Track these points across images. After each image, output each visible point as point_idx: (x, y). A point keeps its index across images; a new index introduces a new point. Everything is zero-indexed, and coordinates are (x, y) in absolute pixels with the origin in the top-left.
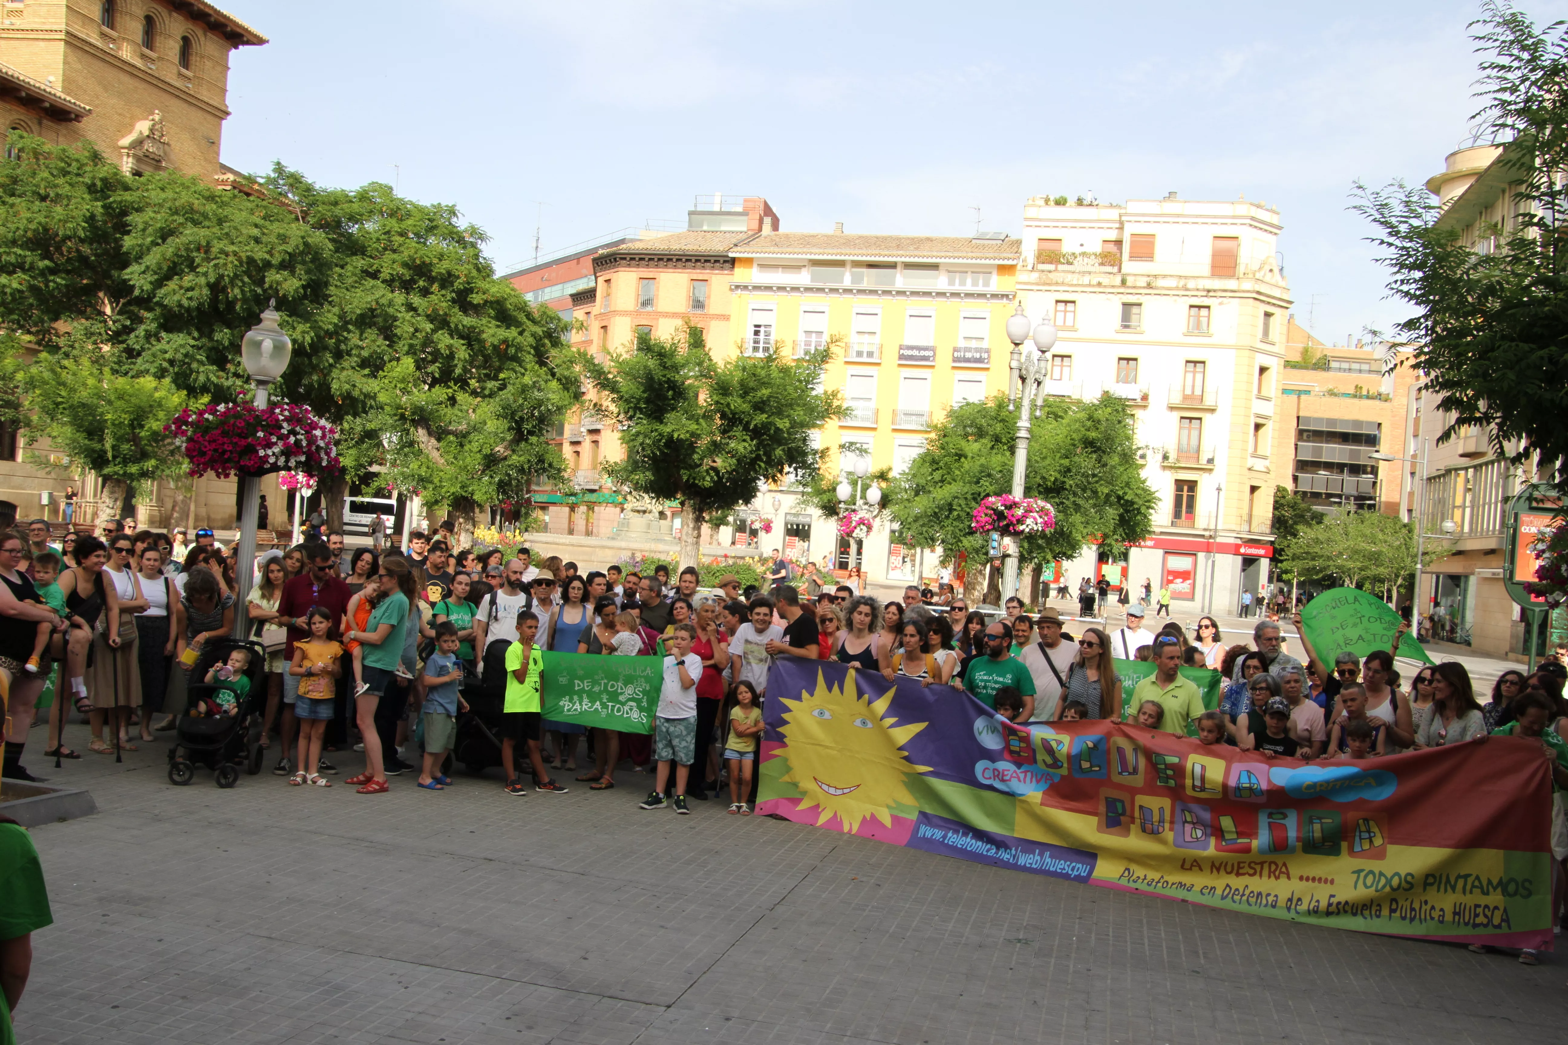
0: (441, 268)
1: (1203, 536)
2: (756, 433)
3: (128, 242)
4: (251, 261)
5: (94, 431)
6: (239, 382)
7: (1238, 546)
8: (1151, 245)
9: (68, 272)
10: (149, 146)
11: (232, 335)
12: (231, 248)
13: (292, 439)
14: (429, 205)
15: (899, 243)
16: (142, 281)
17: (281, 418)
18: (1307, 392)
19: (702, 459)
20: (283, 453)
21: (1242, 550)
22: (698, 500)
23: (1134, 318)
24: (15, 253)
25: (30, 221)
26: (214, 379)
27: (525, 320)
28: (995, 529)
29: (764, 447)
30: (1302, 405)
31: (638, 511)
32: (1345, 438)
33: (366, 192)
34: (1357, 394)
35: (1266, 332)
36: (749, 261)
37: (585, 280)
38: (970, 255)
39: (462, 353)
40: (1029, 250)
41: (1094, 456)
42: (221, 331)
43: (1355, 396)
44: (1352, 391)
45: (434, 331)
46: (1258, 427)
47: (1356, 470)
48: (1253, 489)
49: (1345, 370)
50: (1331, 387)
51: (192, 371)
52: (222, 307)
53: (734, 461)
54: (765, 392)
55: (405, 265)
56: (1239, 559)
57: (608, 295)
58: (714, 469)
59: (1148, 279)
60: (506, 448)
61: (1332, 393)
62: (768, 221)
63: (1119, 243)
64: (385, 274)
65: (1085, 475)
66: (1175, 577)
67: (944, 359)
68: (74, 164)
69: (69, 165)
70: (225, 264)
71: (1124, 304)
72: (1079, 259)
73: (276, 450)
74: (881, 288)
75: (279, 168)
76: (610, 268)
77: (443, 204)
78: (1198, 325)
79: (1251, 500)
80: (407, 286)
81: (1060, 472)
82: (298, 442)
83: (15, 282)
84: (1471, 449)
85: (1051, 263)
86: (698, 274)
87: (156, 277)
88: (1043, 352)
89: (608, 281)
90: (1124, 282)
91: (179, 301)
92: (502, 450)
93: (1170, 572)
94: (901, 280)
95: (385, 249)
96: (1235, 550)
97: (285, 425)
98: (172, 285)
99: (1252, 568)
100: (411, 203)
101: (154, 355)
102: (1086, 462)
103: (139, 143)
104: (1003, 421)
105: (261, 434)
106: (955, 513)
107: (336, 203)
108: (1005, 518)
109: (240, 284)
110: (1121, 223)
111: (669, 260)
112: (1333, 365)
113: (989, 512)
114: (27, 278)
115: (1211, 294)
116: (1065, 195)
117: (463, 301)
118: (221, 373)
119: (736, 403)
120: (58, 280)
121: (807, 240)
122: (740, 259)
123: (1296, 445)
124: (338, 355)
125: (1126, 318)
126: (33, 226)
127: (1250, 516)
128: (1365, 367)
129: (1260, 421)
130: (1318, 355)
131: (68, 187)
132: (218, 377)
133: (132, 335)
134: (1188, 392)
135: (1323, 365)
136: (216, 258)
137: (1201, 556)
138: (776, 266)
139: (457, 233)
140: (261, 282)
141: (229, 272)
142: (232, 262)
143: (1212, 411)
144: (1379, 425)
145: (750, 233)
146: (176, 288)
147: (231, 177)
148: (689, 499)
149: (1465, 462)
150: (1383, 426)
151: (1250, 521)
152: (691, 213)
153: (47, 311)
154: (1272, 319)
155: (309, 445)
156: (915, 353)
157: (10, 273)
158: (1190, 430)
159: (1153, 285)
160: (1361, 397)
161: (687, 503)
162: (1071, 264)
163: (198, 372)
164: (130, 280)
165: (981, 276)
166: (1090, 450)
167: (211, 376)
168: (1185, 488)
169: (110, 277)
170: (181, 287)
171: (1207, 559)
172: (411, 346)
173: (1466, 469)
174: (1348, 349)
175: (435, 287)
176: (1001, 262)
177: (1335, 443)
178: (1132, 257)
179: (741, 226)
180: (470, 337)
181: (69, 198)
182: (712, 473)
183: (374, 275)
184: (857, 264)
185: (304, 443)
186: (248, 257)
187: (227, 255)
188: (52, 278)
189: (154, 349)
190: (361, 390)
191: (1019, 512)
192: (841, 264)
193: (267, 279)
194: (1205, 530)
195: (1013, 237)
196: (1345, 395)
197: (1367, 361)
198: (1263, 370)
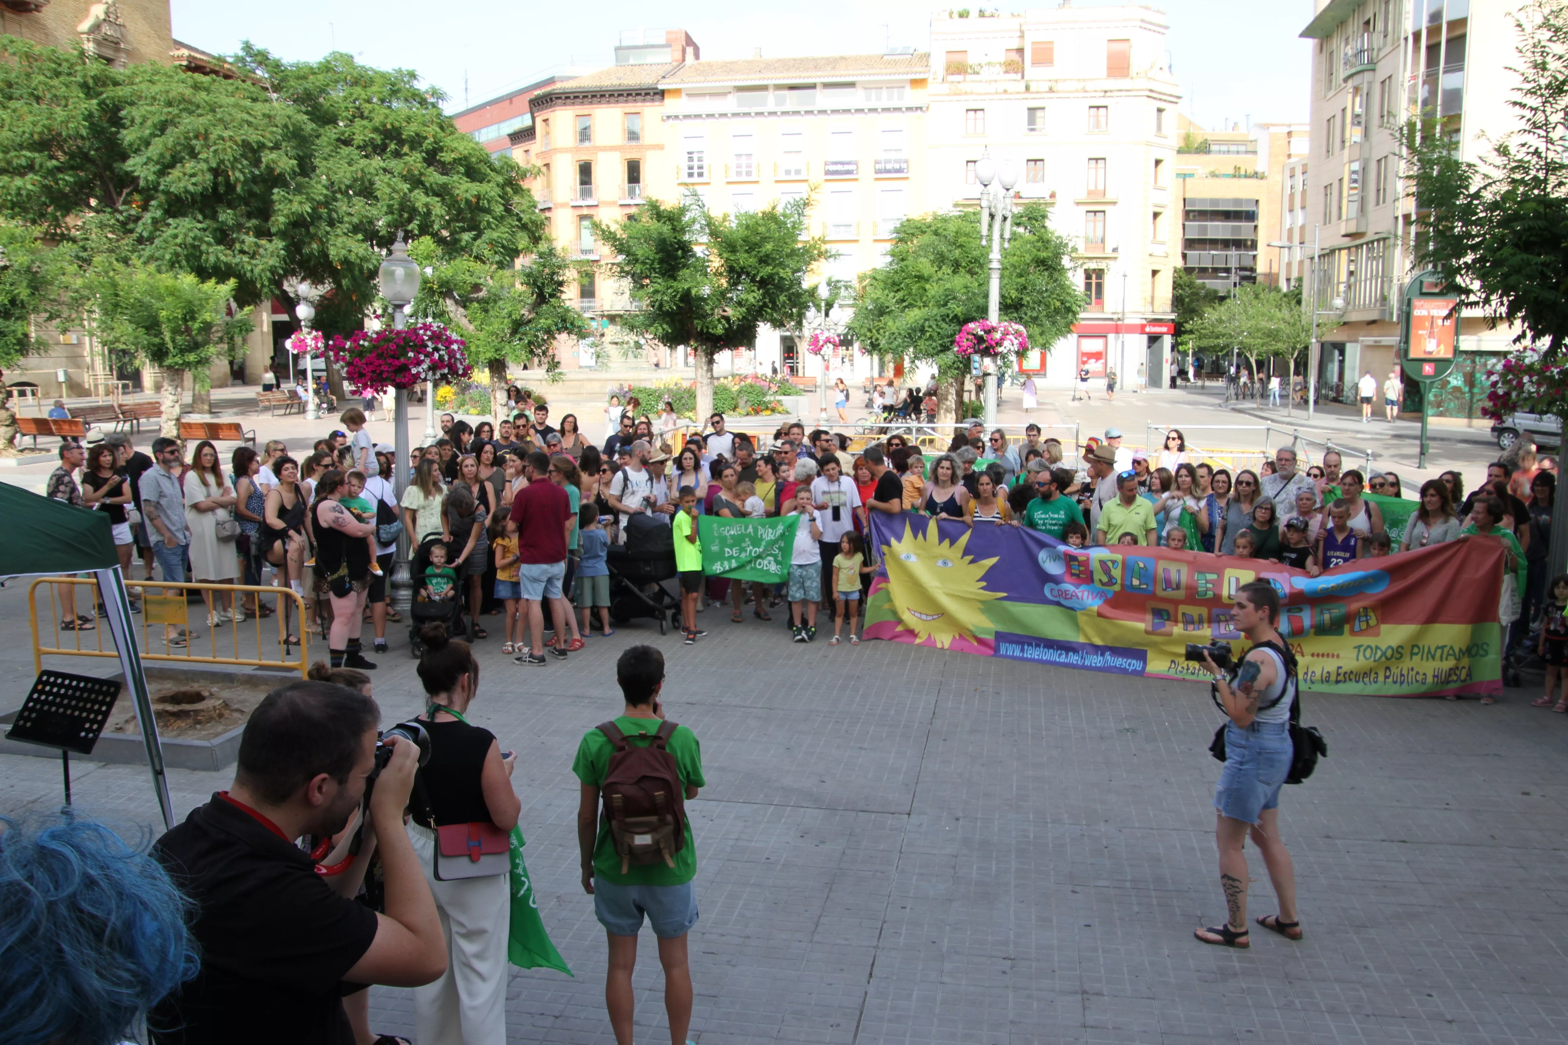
0: (409, 130)
1: (1112, 319)
2: (763, 283)
3: (128, 136)
4: (246, 144)
5: (152, 325)
6: (246, 259)
7: (1143, 327)
8: (1051, 50)
9: (72, 168)
10: (106, 30)
11: (235, 215)
12: (226, 134)
13: (436, 356)
14: (390, 71)
15: (816, 64)
16: (146, 172)
17: (426, 338)
18: (1191, 175)
19: (712, 309)
20: (430, 368)
21: (1147, 329)
22: (709, 344)
23: (1039, 121)
24: (25, 156)
25: (34, 124)
26: (223, 258)
27: (489, 171)
28: (976, 352)
29: (769, 295)
30: (1187, 188)
31: (616, 343)
32: (1227, 215)
33: (328, 62)
34: (1237, 174)
35: (1159, 127)
36: (677, 92)
37: (519, 119)
38: (884, 71)
39: (438, 209)
40: (938, 64)
41: (1046, 273)
42: (225, 212)
43: (1234, 176)
44: (1231, 172)
45: (411, 191)
46: (1156, 215)
47: (1238, 244)
48: (1154, 273)
49: (1224, 153)
50: (1212, 169)
51: (201, 253)
52: (222, 190)
53: (744, 309)
54: (769, 247)
55: (376, 130)
56: (1145, 338)
57: (548, 133)
58: (727, 319)
59: (1050, 84)
60: (530, 311)
61: (1214, 175)
62: (690, 50)
63: (1020, 51)
64: (359, 139)
65: (1040, 292)
66: (1089, 358)
67: (866, 172)
68: (65, 65)
69: (60, 65)
70: (225, 149)
71: (1029, 109)
72: (985, 68)
73: (425, 366)
74: (802, 109)
75: (248, 47)
76: (547, 108)
77: (404, 69)
78: (1098, 125)
79: (1153, 283)
80: (380, 150)
81: (1017, 290)
82: (441, 357)
83: (28, 183)
84: (1352, 229)
85: (960, 74)
86: (631, 107)
87: (158, 167)
88: (1008, 190)
89: (546, 121)
90: (1027, 88)
91: (185, 188)
92: (527, 313)
93: (1084, 354)
94: (823, 99)
95: (354, 117)
96: (1142, 329)
97: (429, 343)
98: (176, 173)
99: (1156, 345)
100: (373, 70)
101: (165, 241)
102: (1040, 280)
103: (96, 27)
104: (961, 246)
105: (411, 354)
106: (928, 334)
107: (304, 78)
108: (984, 341)
109: (240, 166)
110: (1022, 32)
111: (602, 96)
112: (1214, 148)
113: (970, 337)
114: (38, 178)
115: (1108, 94)
116: (967, 8)
117: (431, 158)
118: (228, 252)
119: (744, 259)
120: (67, 178)
121: (729, 67)
122: (669, 91)
123: (1184, 225)
124: (331, 223)
125: (1032, 121)
126: (38, 129)
127: (1153, 298)
128: (1242, 148)
129: (1158, 210)
130: (1200, 140)
131: (64, 89)
132: (226, 255)
133: (140, 223)
134: (1092, 187)
135: (1204, 149)
136: (215, 144)
137: (1111, 337)
138: (704, 95)
139: (418, 95)
140: (257, 162)
141: (228, 156)
142: (231, 147)
143: (1115, 203)
144: (1257, 201)
145: (675, 64)
146: (181, 175)
147: (185, 52)
148: (701, 345)
149: (1347, 242)
150: (1260, 203)
151: (1152, 303)
152: (617, 49)
153: (58, 207)
154: (1164, 113)
155: (450, 359)
156: (839, 168)
157: (22, 175)
158: (1095, 222)
159: (1055, 89)
160: (1240, 177)
161: (699, 348)
162: (978, 73)
163: (208, 253)
164: (133, 172)
165: (895, 90)
166: (1042, 268)
167: (220, 255)
168: (1094, 276)
169: (112, 170)
170: (185, 174)
171: (1117, 339)
172: (390, 207)
173: (1349, 248)
174: (1225, 133)
175: (406, 149)
176: (914, 77)
177: (1219, 221)
178: (1034, 63)
179: (667, 57)
180: (442, 192)
181: (66, 98)
182: (723, 321)
183: (347, 142)
184: (778, 87)
185: (446, 358)
186: (243, 141)
187: (223, 139)
188: (61, 176)
189: (164, 235)
190: (357, 254)
191: (997, 336)
192: (764, 88)
193: (263, 160)
194: (1113, 313)
195: (922, 51)
196: (1224, 175)
197: (1244, 143)
198: (1158, 162)
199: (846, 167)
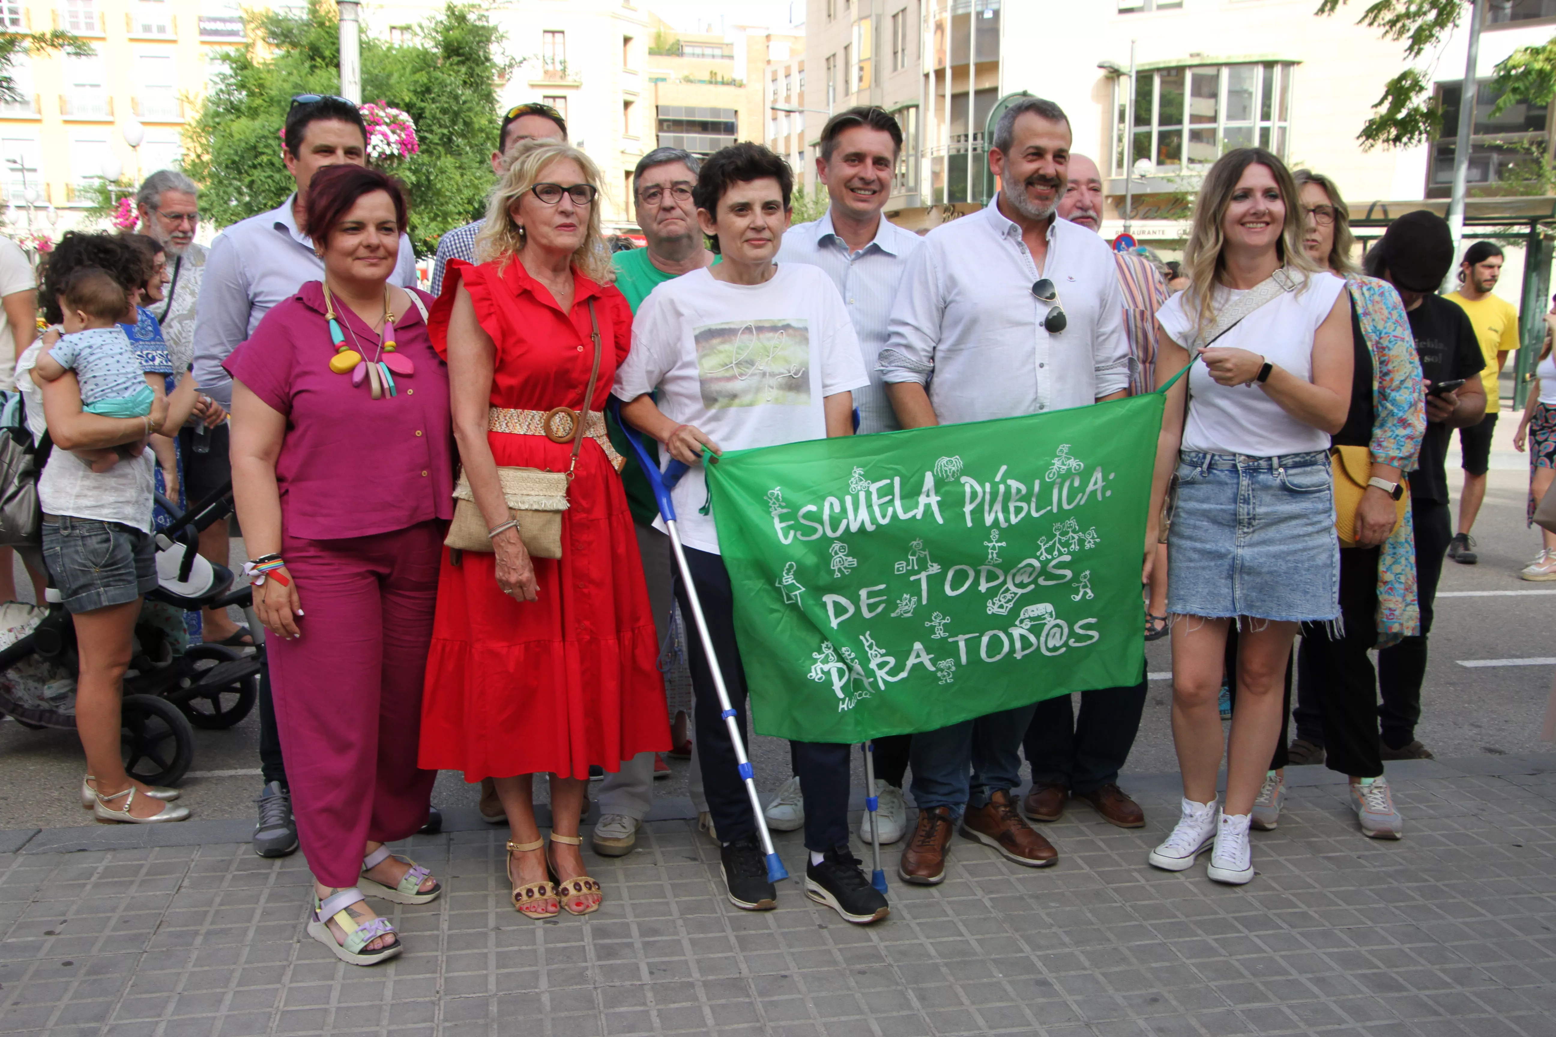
18: (664, 80)
30: (660, 93)
32: (705, 127)
34: (713, 80)
43: (711, 82)
44: (708, 77)
46: (627, 104)
49: (698, 56)
50: (686, 73)
61: (688, 80)
81: (415, 92)
112: (687, 50)
123: (657, 136)
128: (717, 52)
129: (629, 98)
130: (671, 41)
135: (676, 50)
143: (577, 87)
144: (736, 112)
150: (739, 113)
160: (716, 83)
166: (456, 59)
174: (699, 34)
177: (696, 132)
196: (700, 81)
197: (720, 46)
198: (627, 40)
199: (229, 27)
